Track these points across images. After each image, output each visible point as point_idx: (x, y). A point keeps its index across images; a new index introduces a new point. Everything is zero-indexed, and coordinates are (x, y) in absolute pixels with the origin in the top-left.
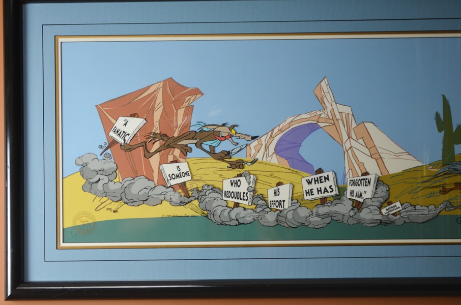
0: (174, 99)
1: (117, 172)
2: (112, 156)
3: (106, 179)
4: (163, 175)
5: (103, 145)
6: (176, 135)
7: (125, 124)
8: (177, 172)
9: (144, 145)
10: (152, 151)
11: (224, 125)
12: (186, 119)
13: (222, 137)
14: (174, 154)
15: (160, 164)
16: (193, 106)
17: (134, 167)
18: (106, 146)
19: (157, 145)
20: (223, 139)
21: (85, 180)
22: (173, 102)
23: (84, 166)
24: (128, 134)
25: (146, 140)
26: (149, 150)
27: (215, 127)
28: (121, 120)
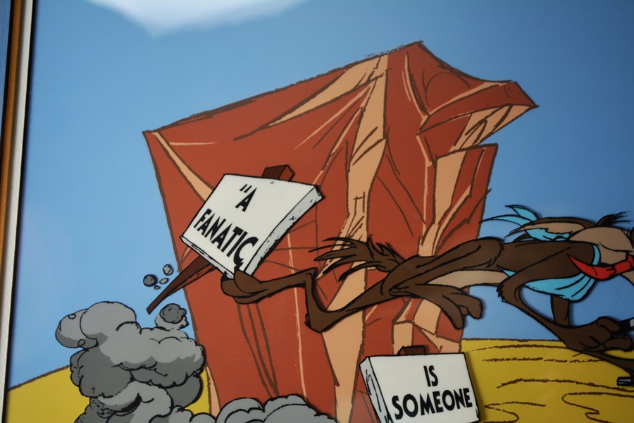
0: (424, 118)
1: (204, 375)
2: (188, 315)
3: (161, 402)
4: (373, 397)
5: (161, 276)
6: (426, 250)
7: (244, 204)
8: (422, 390)
9: (308, 282)
10: (337, 304)
11: (609, 221)
12: (467, 193)
13: (601, 264)
14: (417, 321)
15: (364, 355)
16: (495, 146)
17: (266, 358)
18: (172, 278)
19: (355, 285)
20: (602, 272)
21: (86, 401)
22: (422, 131)
23: (88, 346)
24: (253, 241)
25: (316, 264)
26: (325, 303)
27: (575, 227)
28: (231, 187)
